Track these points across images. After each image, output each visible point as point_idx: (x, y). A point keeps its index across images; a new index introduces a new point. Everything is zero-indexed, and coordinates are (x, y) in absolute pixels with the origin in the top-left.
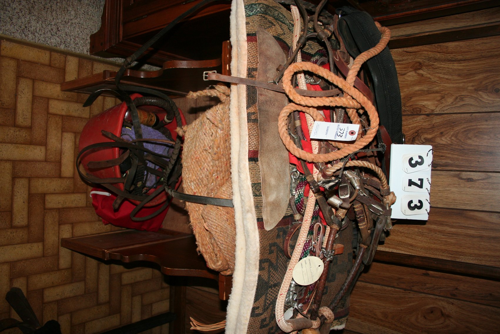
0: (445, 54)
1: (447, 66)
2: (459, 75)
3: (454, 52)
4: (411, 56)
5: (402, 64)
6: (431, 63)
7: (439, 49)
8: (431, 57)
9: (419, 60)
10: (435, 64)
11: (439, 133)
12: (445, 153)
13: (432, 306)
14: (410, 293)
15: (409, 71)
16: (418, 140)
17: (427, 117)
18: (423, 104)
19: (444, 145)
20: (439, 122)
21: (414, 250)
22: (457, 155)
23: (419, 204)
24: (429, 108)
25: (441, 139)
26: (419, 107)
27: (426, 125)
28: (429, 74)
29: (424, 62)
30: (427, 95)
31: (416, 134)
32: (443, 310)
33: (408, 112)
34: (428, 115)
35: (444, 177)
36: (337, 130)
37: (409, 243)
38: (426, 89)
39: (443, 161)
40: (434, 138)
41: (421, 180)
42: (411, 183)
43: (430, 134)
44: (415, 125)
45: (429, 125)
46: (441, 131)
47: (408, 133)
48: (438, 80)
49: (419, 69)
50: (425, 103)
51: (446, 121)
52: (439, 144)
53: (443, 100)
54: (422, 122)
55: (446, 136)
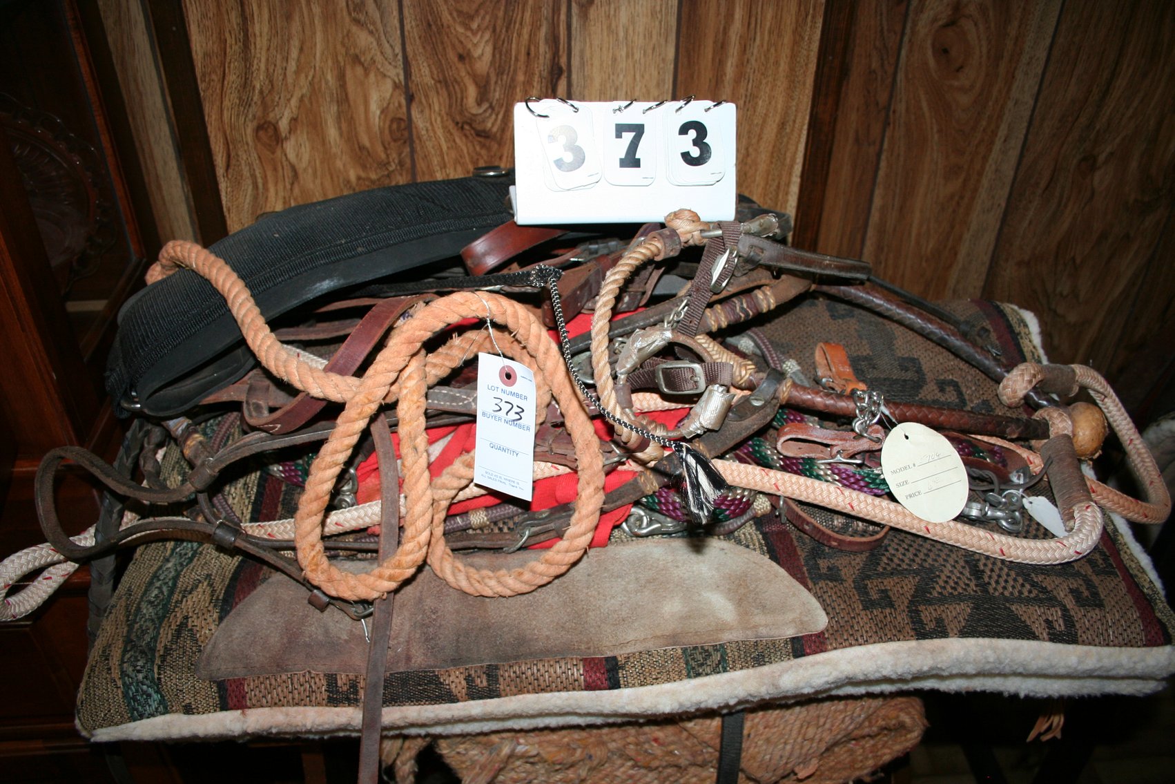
0: (228, 60)
1: (264, 53)
2: (288, 17)
3: (220, 33)
4: (240, 153)
5: (265, 178)
6: (255, 98)
7: (214, 77)
8: (240, 98)
9: (249, 131)
10: (258, 86)
11: (460, 65)
12: (518, 44)
13: (930, 52)
14: (894, 112)
15: (284, 159)
16: (483, 121)
17: (417, 99)
18: (378, 112)
19: (495, 48)
20: (429, 66)
21: (796, 116)
22: (523, 13)
23: (692, 134)
24: (388, 95)
25: (480, 57)
26: (387, 126)
27: (438, 102)
28: (289, 100)
29: (254, 116)
30: (352, 103)
31: (467, 127)
32: (940, 23)
33: (403, 155)
34: (410, 99)
35: (588, 44)
36: (500, 419)
37: (775, 130)
38: (334, 108)
39: (542, 50)
40: (474, 77)
41: (620, 129)
42: (631, 160)
43: (464, 90)
44: (440, 132)
45: (438, 93)
46: (456, 60)
47: (465, 151)
48: (307, 77)
49: (276, 129)
50: (375, 109)
51: (424, 47)
52: (493, 62)
53: (363, 59)
54: (430, 115)
55: (470, 46)
